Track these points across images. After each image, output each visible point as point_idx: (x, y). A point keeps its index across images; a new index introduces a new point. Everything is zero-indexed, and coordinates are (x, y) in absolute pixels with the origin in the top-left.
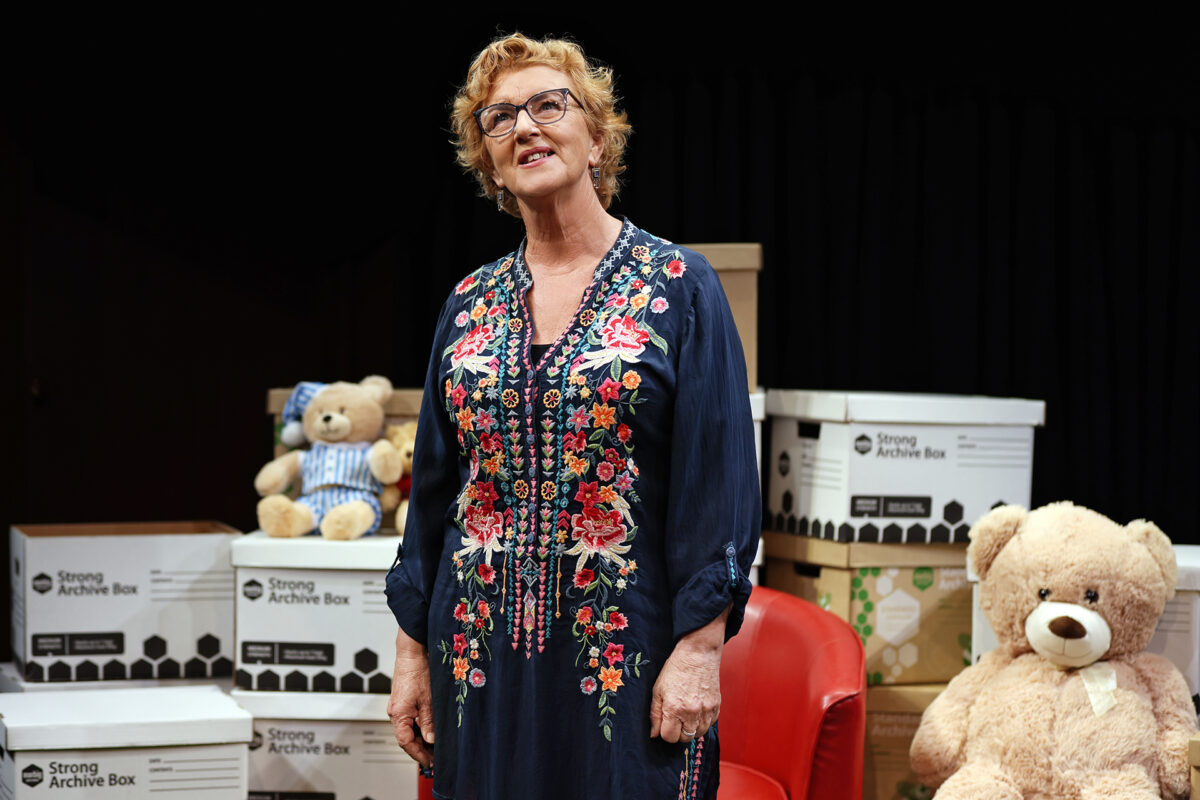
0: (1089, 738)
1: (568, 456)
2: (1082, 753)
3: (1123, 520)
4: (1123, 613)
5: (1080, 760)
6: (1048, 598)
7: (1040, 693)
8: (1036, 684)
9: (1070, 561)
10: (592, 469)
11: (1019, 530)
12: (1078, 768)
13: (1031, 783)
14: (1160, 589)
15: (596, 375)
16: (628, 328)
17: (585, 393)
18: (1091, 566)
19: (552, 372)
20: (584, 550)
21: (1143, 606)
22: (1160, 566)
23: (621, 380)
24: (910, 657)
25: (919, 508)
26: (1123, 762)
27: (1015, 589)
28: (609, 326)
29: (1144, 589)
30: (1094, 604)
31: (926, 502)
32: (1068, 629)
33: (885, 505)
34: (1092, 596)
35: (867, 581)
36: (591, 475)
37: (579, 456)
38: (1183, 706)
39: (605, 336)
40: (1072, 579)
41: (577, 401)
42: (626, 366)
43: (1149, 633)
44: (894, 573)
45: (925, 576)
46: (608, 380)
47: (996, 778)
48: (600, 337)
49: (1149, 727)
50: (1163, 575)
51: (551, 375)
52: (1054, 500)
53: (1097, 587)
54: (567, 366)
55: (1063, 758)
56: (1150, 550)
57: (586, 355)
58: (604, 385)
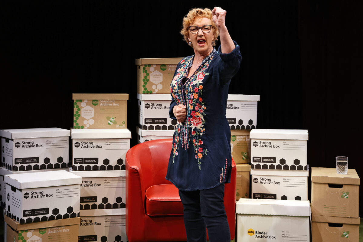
1: (190, 105)
10: (194, 108)
15: (194, 86)
17: (192, 91)
20: (193, 126)
23: (198, 88)
25: (233, 121)
31: (235, 120)
36: (194, 109)
37: (191, 105)
41: (191, 92)
42: (200, 84)
45: (234, 138)
46: (196, 88)
48: (197, 77)
51: (187, 86)
54: (190, 84)
57: (193, 82)
58: (195, 89)
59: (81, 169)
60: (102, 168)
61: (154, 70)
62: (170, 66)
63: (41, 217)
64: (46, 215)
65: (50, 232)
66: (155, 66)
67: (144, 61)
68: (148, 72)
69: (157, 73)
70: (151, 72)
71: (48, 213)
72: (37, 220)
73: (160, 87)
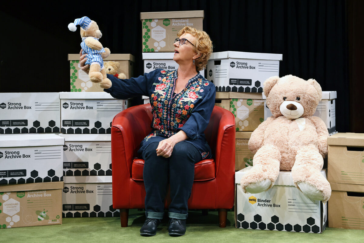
0: (299, 137)
2: (297, 141)
3: (306, 79)
4: (307, 103)
5: (296, 143)
6: (286, 100)
7: (284, 125)
8: (283, 123)
9: (292, 89)
11: (277, 82)
12: (296, 145)
13: (283, 150)
14: (317, 97)
16: (194, 94)
18: (298, 90)
19: (176, 100)
21: (313, 102)
22: (317, 91)
24: (246, 124)
25: (248, 82)
26: (309, 144)
27: (277, 97)
28: (190, 93)
29: (313, 97)
30: (299, 101)
31: (250, 81)
32: (292, 108)
33: (239, 81)
34: (298, 99)
35: (234, 102)
38: (325, 130)
39: (189, 95)
40: (293, 94)
43: (314, 110)
44: (242, 100)
45: (250, 101)
47: (273, 148)
48: (187, 95)
49: (316, 135)
50: (318, 94)
51: (175, 100)
52: (287, 75)
53: (300, 96)
54: (179, 99)
55: (292, 143)
56: (314, 87)
57: (183, 98)
59: (70, 132)
60: (94, 131)
61: (156, 26)
62: (173, 21)
63: (17, 179)
64: (23, 177)
65: (29, 195)
66: (157, 21)
67: (144, 15)
68: (149, 28)
69: (160, 28)
70: (153, 28)
71: (25, 175)
72: (13, 182)
73: (163, 44)
